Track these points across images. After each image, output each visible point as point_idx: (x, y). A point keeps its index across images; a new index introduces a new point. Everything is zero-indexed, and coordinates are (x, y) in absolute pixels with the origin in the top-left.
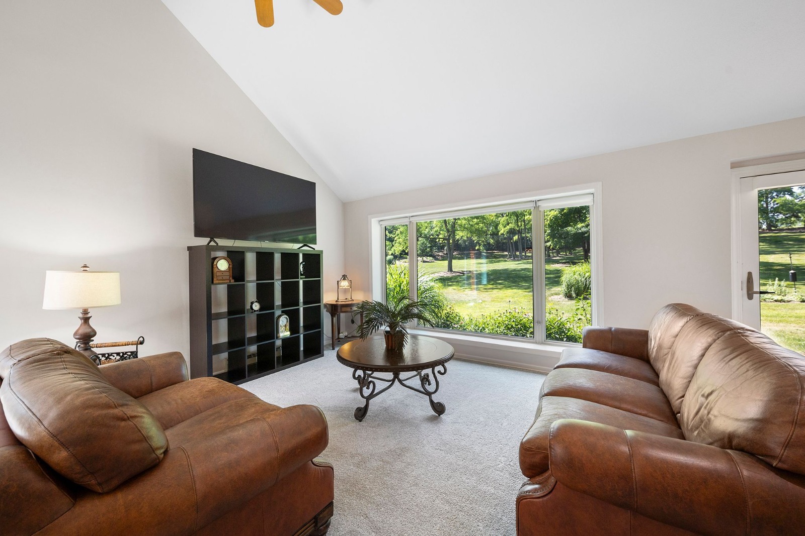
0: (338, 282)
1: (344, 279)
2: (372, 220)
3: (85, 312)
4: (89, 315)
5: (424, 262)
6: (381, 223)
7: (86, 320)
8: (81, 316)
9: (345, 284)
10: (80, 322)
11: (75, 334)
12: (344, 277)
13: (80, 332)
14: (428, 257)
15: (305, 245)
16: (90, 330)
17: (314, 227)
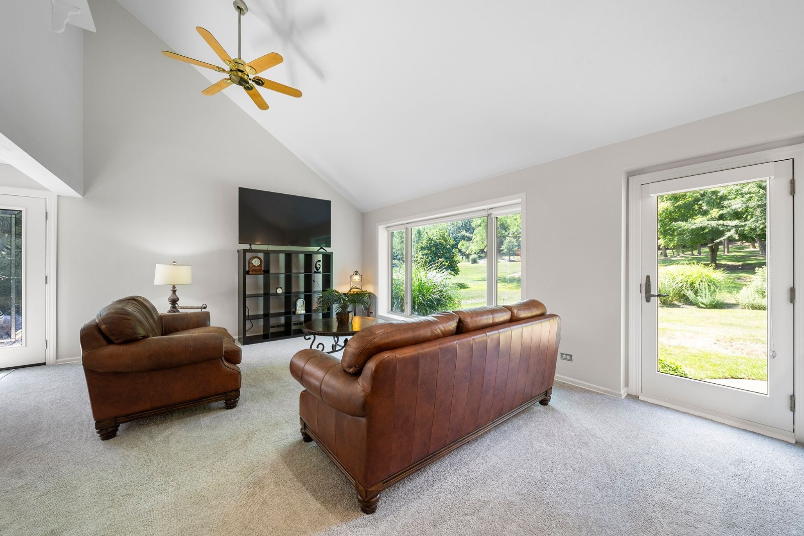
0: (351, 276)
1: (356, 274)
2: (379, 227)
3: (174, 287)
4: (176, 289)
5: (510, 261)
6: (388, 229)
7: (174, 292)
8: (172, 289)
9: (357, 278)
10: (171, 293)
11: (169, 299)
12: (356, 273)
13: (171, 298)
14: (516, 256)
15: (322, 248)
16: (176, 297)
17: (328, 236)
